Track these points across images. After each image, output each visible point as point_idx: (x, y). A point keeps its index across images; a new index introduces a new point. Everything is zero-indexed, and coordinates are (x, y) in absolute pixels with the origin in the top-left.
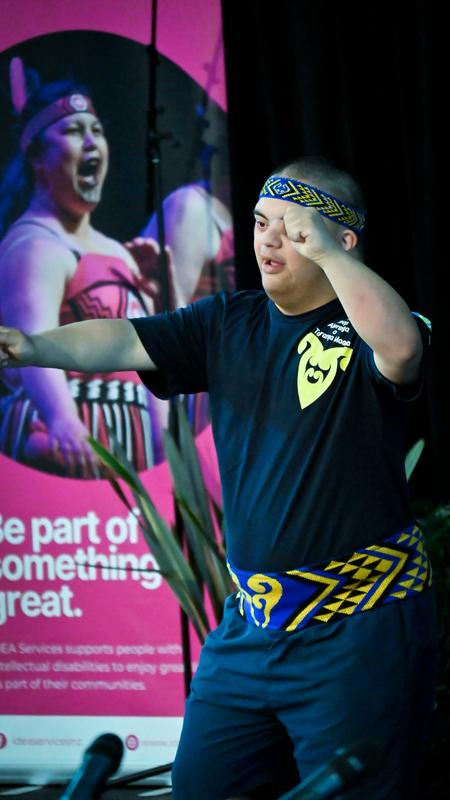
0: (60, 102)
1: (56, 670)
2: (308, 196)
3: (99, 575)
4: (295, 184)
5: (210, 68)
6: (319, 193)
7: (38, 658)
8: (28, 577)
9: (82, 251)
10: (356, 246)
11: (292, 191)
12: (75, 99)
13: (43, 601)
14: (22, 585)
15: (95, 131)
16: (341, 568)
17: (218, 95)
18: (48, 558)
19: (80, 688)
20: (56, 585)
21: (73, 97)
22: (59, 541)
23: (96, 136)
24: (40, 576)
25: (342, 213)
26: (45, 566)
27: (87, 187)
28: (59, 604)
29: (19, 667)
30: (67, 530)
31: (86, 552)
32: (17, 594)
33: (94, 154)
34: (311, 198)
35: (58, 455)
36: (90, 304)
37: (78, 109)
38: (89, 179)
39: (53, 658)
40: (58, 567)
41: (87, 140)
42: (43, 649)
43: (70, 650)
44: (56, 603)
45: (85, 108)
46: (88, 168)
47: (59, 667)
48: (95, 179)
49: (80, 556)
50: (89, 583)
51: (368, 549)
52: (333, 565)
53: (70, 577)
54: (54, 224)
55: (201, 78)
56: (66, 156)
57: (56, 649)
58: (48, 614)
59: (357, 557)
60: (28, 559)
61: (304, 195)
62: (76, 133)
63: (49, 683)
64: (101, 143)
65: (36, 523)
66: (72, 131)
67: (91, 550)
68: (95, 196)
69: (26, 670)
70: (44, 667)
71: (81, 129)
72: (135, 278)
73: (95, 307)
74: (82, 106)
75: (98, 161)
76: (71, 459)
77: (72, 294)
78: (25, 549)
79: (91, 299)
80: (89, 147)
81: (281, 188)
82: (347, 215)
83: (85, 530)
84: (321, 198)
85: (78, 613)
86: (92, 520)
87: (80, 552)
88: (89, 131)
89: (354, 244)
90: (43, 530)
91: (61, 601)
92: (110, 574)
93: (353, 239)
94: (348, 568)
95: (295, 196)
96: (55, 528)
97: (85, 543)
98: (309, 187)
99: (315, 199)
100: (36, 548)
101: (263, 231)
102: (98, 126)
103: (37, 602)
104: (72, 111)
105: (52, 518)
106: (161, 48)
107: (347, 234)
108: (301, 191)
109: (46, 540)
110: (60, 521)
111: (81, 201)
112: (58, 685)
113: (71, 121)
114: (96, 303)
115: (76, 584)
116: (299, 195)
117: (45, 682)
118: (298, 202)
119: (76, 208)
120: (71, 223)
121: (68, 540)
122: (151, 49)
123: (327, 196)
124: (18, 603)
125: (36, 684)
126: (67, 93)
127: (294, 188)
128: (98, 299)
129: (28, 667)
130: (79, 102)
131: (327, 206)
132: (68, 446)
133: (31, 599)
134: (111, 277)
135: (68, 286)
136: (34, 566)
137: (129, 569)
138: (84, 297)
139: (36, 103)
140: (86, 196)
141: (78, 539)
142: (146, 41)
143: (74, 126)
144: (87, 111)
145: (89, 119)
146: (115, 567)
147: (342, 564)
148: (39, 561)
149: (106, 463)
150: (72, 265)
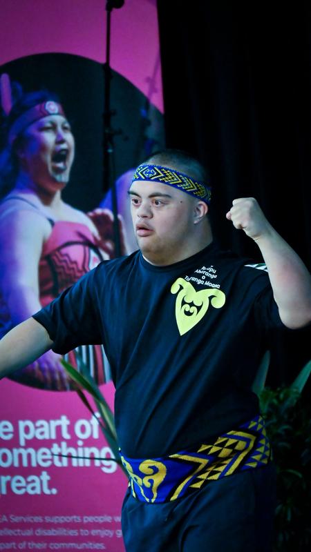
0: (38, 107)
1: (37, 535)
2: (170, 177)
3: (70, 462)
4: (160, 169)
5: (150, 81)
6: (178, 174)
7: (23, 526)
8: (16, 464)
9: (55, 219)
10: (207, 214)
11: (158, 174)
12: (49, 105)
13: (28, 483)
14: (11, 471)
15: (64, 128)
16: (210, 449)
17: (157, 101)
18: (31, 451)
19: (56, 548)
20: (38, 471)
21: (48, 103)
22: (40, 437)
23: (65, 132)
24: (25, 464)
25: (196, 189)
26: (29, 456)
27: (59, 171)
28: (40, 485)
29: (10, 532)
30: (46, 429)
31: (60, 446)
32: (8, 478)
33: (64, 146)
34: (173, 178)
35: (38, 372)
36: (61, 258)
37: (51, 112)
38: (60, 165)
39: (35, 526)
40: (39, 457)
41: (59, 136)
42: (28, 519)
43: (48, 519)
44: (37, 484)
45: (56, 111)
46: (60, 156)
47: (40, 532)
48: (65, 164)
49: (56, 449)
50: (62, 468)
51: (229, 433)
52: (204, 448)
53: (48, 464)
54: (34, 199)
55: (144, 89)
56: (42, 147)
57: (38, 519)
58: (31, 492)
59: (221, 440)
60: (16, 451)
61: (167, 176)
62: (51, 130)
63: (32, 545)
64: (69, 138)
65: (22, 424)
66: (47, 129)
67: (64, 444)
68: (65, 178)
69: (15, 535)
70: (29, 533)
71: (54, 127)
72: (95, 238)
73: (65, 261)
74: (54, 110)
75: (67, 151)
76: (48, 376)
77: (48, 252)
78: (13, 444)
79: (62, 255)
80: (60, 141)
81: (150, 173)
82: (199, 190)
83: (59, 429)
84: (180, 178)
85: (54, 491)
86: (64, 422)
87: (55, 446)
88: (59, 129)
89: (206, 212)
90: (27, 430)
91: (41, 482)
92: (78, 462)
93: (204, 208)
94: (214, 449)
95: (161, 178)
96: (36, 428)
97: (59, 439)
98: (170, 170)
99: (175, 179)
100: (22, 443)
101: (138, 206)
102: (67, 125)
103: (23, 483)
104: (49, 114)
105: (34, 421)
106: (114, 66)
107: (200, 205)
108: (165, 174)
109: (30, 437)
110: (39, 423)
111: (54, 181)
112: (39, 546)
113: (47, 121)
114: (67, 258)
115: (52, 470)
116: (164, 177)
117: (29, 544)
118: (163, 182)
119: (51, 187)
120: (47, 198)
121: (46, 436)
122: (106, 67)
123: (184, 176)
124: (8, 484)
125: (22, 545)
126: (43, 100)
127: (159, 171)
128: (67, 255)
129: (16, 533)
130: (52, 107)
131: (185, 183)
132: (46, 366)
133: (19, 481)
134: (77, 239)
135: (45, 246)
136: (20, 456)
137: (92, 458)
138: (57, 253)
139: (21, 108)
140: (58, 177)
141: (53, 436)
142: (103, 60)
143: (49, 125)
144: (58, 114)
145: (60, 120)
146: (82, 457)
147: (210, 446)
148: (24, 452)
149: (74, 379)
150: (48, 230)
